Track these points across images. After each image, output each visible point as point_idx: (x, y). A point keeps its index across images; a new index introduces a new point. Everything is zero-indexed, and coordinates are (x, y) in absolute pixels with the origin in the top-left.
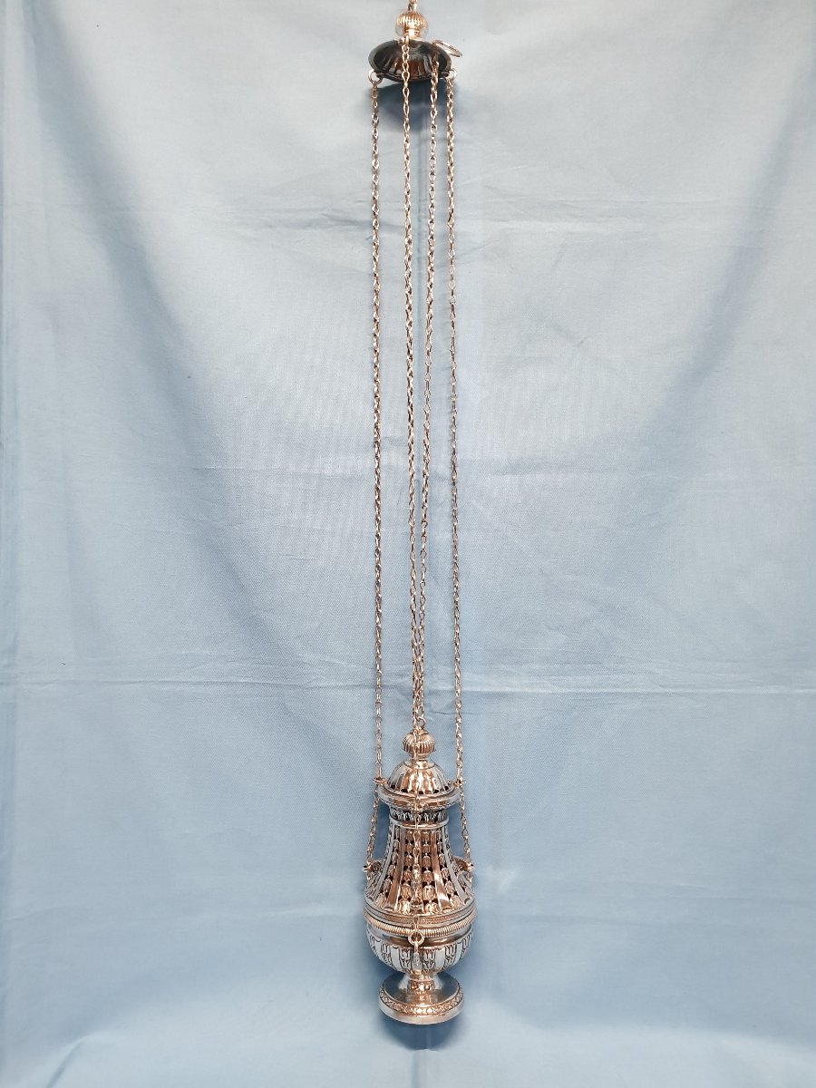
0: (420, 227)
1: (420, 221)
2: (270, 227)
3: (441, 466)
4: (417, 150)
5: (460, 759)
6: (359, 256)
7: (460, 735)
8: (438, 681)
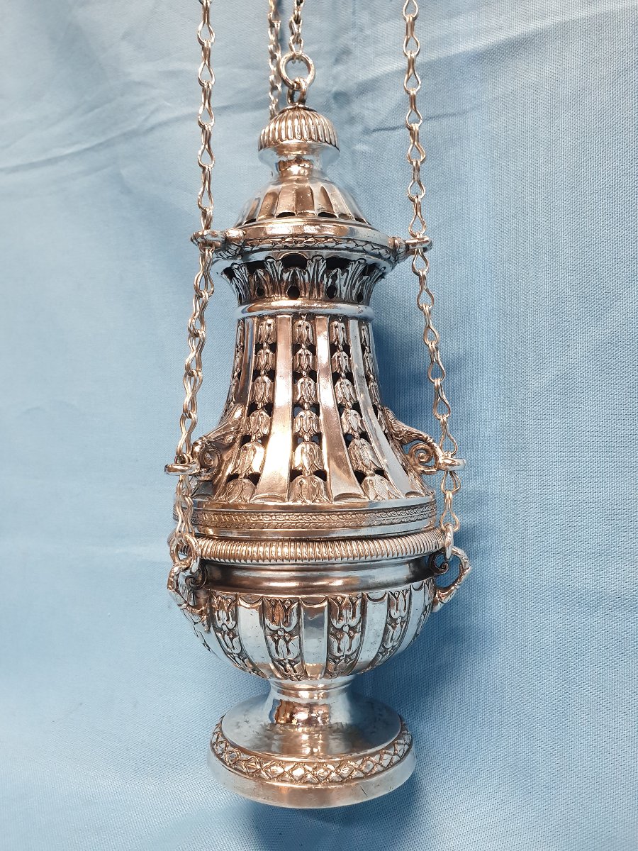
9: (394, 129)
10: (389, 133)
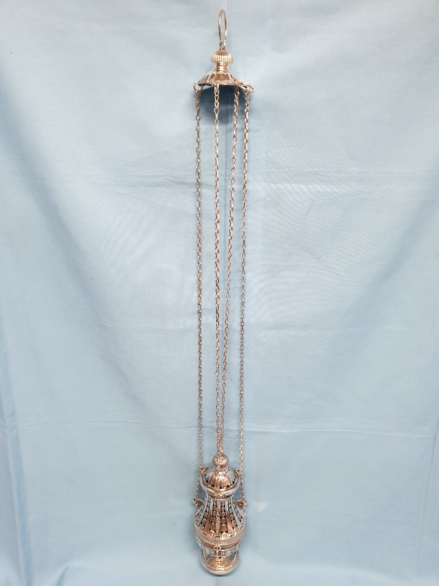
0: (226, 186)
1: (226, 181)
2: (134, 186)
3: (235, 324)
4: (225, 135)
6: (189, 204)
8: (231, 425)
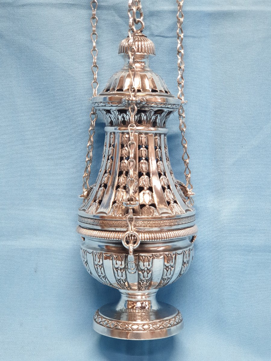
5: (182, 77)
7: (182, 51)
9: (167, 37)
10: (164, 38)
